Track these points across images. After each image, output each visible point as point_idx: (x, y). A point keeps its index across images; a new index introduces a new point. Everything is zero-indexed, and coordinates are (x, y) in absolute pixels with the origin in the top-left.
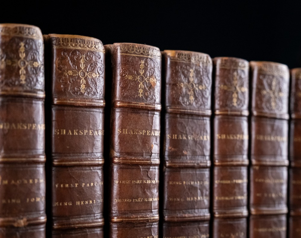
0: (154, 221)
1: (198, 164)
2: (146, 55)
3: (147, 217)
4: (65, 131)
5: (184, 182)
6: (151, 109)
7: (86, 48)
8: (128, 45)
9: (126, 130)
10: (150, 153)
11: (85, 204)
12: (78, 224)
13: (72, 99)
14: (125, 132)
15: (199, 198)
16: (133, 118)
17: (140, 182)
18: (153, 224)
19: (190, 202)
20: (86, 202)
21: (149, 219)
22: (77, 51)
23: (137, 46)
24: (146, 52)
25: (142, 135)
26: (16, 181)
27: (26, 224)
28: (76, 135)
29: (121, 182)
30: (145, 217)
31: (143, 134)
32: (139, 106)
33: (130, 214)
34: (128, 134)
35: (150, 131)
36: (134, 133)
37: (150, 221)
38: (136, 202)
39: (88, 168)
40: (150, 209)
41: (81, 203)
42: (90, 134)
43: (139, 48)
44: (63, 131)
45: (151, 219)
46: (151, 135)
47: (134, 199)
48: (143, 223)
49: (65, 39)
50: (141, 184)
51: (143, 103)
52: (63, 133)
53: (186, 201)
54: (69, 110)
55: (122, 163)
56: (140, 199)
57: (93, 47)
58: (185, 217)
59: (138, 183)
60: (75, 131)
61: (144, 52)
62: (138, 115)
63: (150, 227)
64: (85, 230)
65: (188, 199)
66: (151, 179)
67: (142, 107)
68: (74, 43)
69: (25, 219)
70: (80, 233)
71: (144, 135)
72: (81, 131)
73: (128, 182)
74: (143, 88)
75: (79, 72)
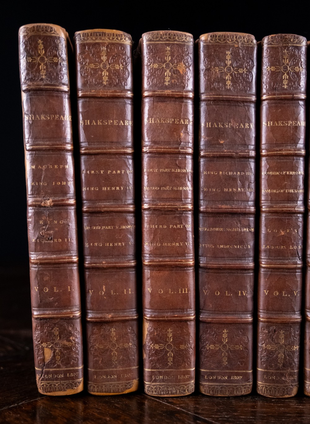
0: (184, 209)
1: (237, 153)
2: (171, 41)
3: (176, 206)
4: (88, 121)
5: (221, 173)
6: (179, 96)
7: (107, 40)
8: (153, 33)
9: (153, 119)
10: (179, 141)
11: (111, 190)
12: (104, 207)
13: (94, 91)
14: (152, 121)
15: (239, 189)
16: (160, 107)
17: (168, 170)
18: (184, 212)
19: (228, 193)
20: (112, 188)
21: (178, 208)
22: (102, 44)
23: (161, 33)
24: (172, 38)
25: (169, 123)
26: (42, 166)
27: (52, 204)
28: (100, 125)
29: (149, 170)
30: (174, 206)
31: (171, 122)
32: (165, 94)
33: (158, 201)
34: (155, 123)
35: (179, 119)
36: (160, 121)
37: (179, 209)
38: (164, 190)
39: (113, 156)
40: (180, 197)
41: (107, 189)
42: (115, 124)
43: (164, 35)
44: (87, 121)
45: (180, 208)
46: (180, 123)
47: (162, 187)
48: (171, 211)
49: (85, 34)
50: (169, 173)
51: (169, 91)
52: (87, 123)
53: (223, 192)
54: (92, 102)
55: (148, 152)
56: (168, 187)
57: (114, 38)
58: (222, 208)
59: (165, 171)
60: (98, 121)
61: (170, 38)
62: (164, 104)
63: (180, 216)
64: (112, 214)
65: (226, 190)
66: (180, 168)
67: (168, 94)
68: (94, 36)
69: (51, 200)
70: (107, 216)
71: (172, 124)
72: (105, 121)
73: (155, 170)
74: (170, 75)
75: (100, 65)
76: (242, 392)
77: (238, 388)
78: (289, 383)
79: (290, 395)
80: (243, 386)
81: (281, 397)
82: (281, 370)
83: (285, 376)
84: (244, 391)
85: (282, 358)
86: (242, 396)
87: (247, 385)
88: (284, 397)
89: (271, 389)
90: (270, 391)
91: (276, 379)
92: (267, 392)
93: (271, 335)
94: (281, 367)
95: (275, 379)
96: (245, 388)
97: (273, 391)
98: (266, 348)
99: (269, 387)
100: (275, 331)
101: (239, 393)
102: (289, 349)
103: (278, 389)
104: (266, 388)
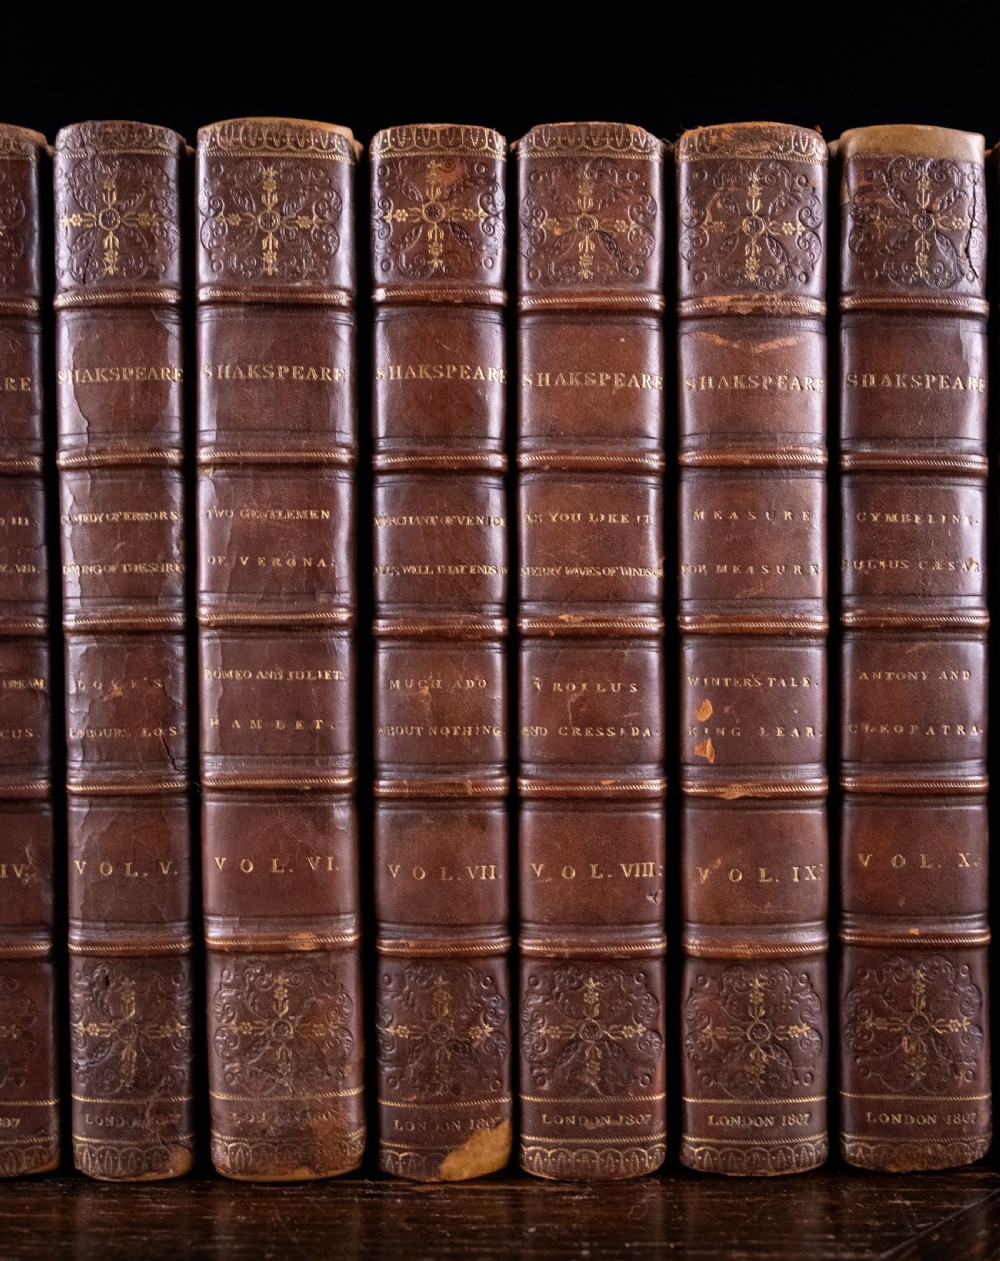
76: (19, 1165)
77: (7, 1154)
78: (154, 1136)
79: (160, 1171)
80: (23, 1147)
81: (133, 1179)
82: (129, 1099)
83: (143, 1115)
84: (28, 1162)
85: (131, 1063)
86: (23, 1178)
87: (37, 1144)
88: (143, 1178)
89: (104, 1155)
90: (101, 1161)
91: (118, 1125)
92: (93, 1165)
93: (97, 994)
94: (130, 1089)
95: (115, 1123)
96: (28, 1153)
97: (108, 1159)
98: (87, 1033)
99: (97, 1150)
100: (107, 982)
101: (11, 1167)
102: (152, 1034)
103: (124, 1154)
104: (91, 1152)
